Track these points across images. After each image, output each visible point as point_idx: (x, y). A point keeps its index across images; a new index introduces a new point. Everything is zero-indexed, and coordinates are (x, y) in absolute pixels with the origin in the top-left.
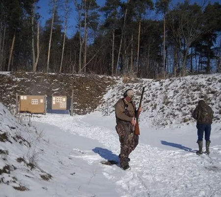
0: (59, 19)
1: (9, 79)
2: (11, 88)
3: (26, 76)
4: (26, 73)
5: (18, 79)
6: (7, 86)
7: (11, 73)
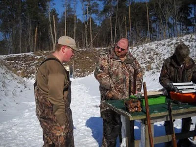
0: (72, 10)
1: (32, 57)
2: (33, 64)
3: (44, 54)
4: (45, 52)
5: (39, 57)
6: (31, 63)
7: (34, 53)
